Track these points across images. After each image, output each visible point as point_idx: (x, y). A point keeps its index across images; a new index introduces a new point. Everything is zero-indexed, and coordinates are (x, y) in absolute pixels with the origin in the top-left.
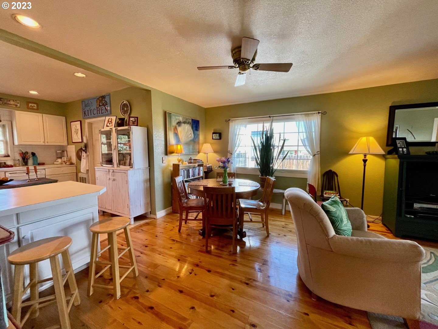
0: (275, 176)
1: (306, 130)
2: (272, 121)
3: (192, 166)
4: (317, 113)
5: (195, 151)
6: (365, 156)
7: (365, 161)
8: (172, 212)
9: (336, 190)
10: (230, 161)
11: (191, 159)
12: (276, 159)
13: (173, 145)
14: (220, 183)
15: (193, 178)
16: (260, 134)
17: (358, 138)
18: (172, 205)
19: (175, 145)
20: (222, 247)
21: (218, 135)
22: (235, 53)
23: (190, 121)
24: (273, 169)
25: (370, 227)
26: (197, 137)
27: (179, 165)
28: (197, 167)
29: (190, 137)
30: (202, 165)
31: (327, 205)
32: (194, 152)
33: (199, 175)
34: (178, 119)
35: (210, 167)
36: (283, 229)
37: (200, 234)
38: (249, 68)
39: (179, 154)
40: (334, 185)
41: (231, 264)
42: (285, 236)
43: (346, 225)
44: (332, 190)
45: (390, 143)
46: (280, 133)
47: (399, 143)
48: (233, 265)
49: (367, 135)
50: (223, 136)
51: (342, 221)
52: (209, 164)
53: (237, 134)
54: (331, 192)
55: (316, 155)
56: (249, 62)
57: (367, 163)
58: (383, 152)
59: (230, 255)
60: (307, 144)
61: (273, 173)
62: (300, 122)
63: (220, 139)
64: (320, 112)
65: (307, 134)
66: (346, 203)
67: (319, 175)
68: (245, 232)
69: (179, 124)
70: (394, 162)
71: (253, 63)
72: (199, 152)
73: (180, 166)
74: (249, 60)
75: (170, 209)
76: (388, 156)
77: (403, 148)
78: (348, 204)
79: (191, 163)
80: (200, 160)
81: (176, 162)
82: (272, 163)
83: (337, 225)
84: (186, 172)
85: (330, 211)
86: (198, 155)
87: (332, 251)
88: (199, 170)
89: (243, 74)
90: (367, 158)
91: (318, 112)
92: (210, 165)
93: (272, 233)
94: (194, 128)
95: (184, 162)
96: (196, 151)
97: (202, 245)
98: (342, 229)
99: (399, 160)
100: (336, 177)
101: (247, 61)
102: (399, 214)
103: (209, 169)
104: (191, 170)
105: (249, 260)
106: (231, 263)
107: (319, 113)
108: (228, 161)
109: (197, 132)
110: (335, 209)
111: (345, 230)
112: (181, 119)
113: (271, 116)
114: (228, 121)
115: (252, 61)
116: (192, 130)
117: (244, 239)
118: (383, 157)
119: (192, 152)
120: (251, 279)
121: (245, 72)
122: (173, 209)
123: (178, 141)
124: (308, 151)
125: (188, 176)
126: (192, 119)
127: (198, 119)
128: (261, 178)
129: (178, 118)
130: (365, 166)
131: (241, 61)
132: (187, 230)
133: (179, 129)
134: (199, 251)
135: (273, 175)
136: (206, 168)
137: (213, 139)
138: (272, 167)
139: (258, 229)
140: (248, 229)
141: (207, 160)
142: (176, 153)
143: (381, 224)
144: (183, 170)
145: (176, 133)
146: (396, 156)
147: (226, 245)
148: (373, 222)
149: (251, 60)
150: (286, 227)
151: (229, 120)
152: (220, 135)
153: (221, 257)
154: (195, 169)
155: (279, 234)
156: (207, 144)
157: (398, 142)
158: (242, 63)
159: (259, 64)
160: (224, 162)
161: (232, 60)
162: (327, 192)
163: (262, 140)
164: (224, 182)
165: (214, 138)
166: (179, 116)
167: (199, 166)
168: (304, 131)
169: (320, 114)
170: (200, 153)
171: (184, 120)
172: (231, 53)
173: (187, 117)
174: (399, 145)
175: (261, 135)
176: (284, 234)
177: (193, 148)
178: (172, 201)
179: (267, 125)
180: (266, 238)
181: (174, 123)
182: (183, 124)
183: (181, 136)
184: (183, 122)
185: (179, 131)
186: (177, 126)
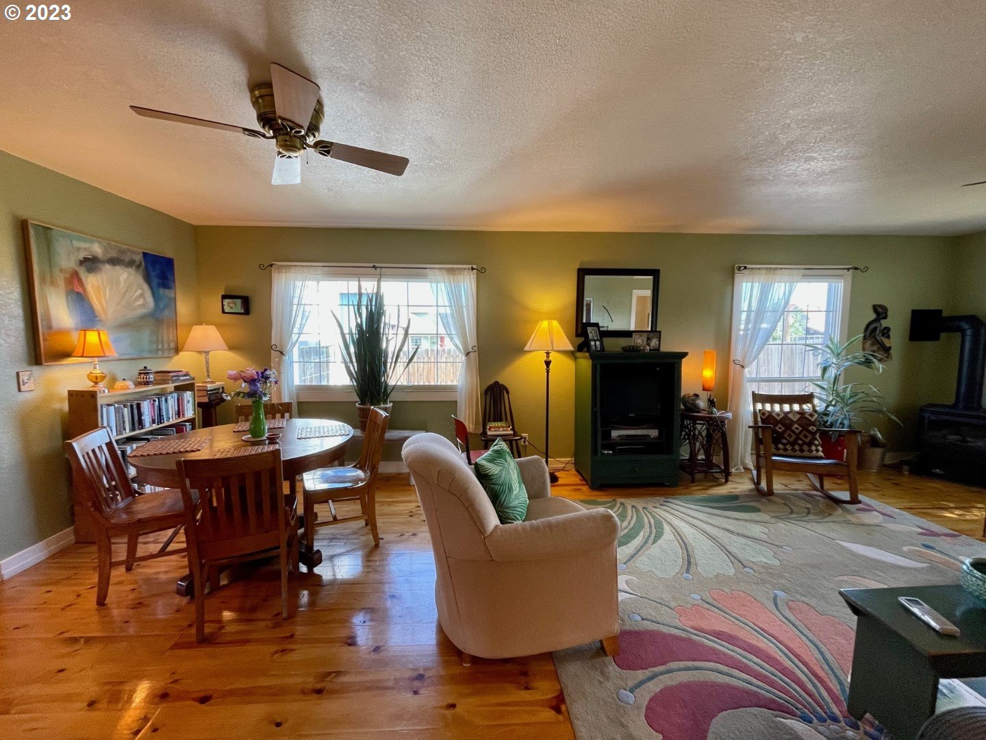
0: (392, 402)
1: (451, 303)
2: (380, 278)
3: (153, 393)
4: (469, 269)
5: (160, 346)
6: (548, 353)
7: (548, 363)
8: (77, 542)
9: (506, 421)
10: (269, 378)
11: (145, 372)
12: (393, 364)
13: (62, 332)
14: (243, 438)
15: (155, 426)
16: (353, 305)
17: (536, 322)
18: (73, 523)
19: (77, 329)
20: (253, 609)
21: (239, 301)
22: (261, 96)
23: (138, 258)
24: (387, 385)
25: (559, 479)
26: (166, 307)
27: (93, 395)
28: (171, 393)
29: (139, 306)
30: (190, 387)
31: (484, 463)
32: (158, 350)
33: (179, 417)
34: (85, 249)
35: (219, 389)
36: (411, 519)
37: (179, 592)
38: (304, 145)
39: (96, 359)
40: (503, 411)
41: (276, 652)
42: (414, 535)
43: (517, 497)
44: (501, 420)
45: (579, 332)
46: (399, 306)
47: (591, 332)
48: (283, 651)
49: (550, 316)
50: (254, 306)
51: (510, 489)
52: (212, 382)
53: (296, 301)
54: (499, 424)
55: (471, 354)
56: (300, 132)
57: (550, 367)
58: (571, 348)
59: (277, 625)
60: (453, 332)
61: (388, 396)
62: (439, 284)
63: (247, 311)
64: (475, 267)
65: (452, 309)
66: (525, 442)
67: (478, 392)
68: (318, 551)
69: (89, 264)
70: (586, 363)
71: (315, 137)
72: (177, 350)
73: (99, 395)
74: (301, 127)
75: (66, 536)
76: (578, 354)
77: (595, 341)
78: (527, 443)
79: (147, 383)
80: (180, 373)
81: (85, 385)
82: (384, 373)
83: (503, 500)
84: (126, 411)
85: (490, 474)
86: (176, 358)
87: (493, 560)
88: (180, 402)
89: (289, 157)
90: (551, 358)
91: (470, 266)
92: (218, 384)
93: (386, 537)
94: (155, 281)
95: (119, 384)
96: (166, 346)
97: (186, 624)
98: (511, 505)
99: (591, 361)
100: (506, 395)
101: (294, 129)
102: (595, 451)
103: (212, 398)
104: (146, 407)
105: (327, 622)
106: (275, 648)
107: (473, 269)
108: (262, 377)
109: (167, 291)
110: (499, 468)
111: (515, 507)
112: (97, 249)
113: (377, 265)
114: (267, 269)
115: (308, 129)
116: (146, 286)
117: (317, 570)
118: (571, 354)
119: (150, 351)
120: (330, 673)
121: (295, 154)
122: (76, 532)
123: (90, 318)
124: (456, 346)
125: (137, 422)
126: (145, 254)
127: (169, 255)
128: (360, 409)
129: (83, 245)
130: (548, 372)
131: (278, 124)
132: (134, 590)
133: (92, 283)
134: (177, 646)
135: (387, 399)
136: (205, 392)
137: (223, 312)
138: (386, 382)
139: (355, 533)
140: (329, 539)
141: (208, 372)
142: (82, 356)
143: (574, 472)
144: (112, 408)
145: (78, 293)
146: (588, 354)
147: (265, 600)
148: (563, 469)
149: (306, 128)
150: (417, 514)
151: (271, 265)
152: (246, 301)
153: (246, 642)
154: (163, 399)
155: (402, 535)
156: (204, 326)
157: (589, 329)
158: (281, 129)
159: (332, 144)
160: (252, 381)
161: (253, 114)
162: (493, 424)
163: (359, 321)
164: (256, 431)
165: (227, 309)
166: (92, 242)
167: (180, 389)
168: (447, 304)
169: (475, 271)
170: (181, 354)
171: (113, 254)
172: (249, 95)
173: (125, 247)
174: (590, 336)
175: (356, 307)
176: (412, 530)
177: (155, 338)
178: (72, 507)
179: (369, 286)
180: (374, 550)
181: (66, 260)
182: (108, 267)
183: (101, 303)
184: (105, 258)
185: (93, 286)
186: (82, 272)
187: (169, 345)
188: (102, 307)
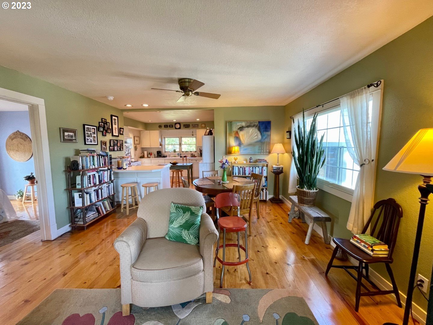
4: (365, 88)
5: (262, 151)
11: (251, 159)
13: (232, 147)
21: (289, 133)
23: (257, 124)
26: (266, 138)
29: (256, 138)
32: (261, 152)
34: (240, 125)
35: (280, 168)
52: (279, 165)
63: (290, 137)
69: (241, 129)
72: (270, 153)
79: (250, 162)
80: (263, 160)
86: (270, 155)
88: (262, 170)
92: (281, 166)
94: (262, 130)
107: (368, 86)
109: (267, 132)
112: (244, 124)
116: (259, 132)
119: (258, 153)
123: (240, 143)
126: (259, 122)
127: (269, 120)
130: (423, 203)
137: (287, 138)
141: (278, 161)
144: (237, 167)
145: (237, 137)
156: (278, 144)
166: (243, 122)
171: (248, 124)
173: (252, 121)
177: (260, 148)
181: (235, 129)
182: (246, 128)
183: (243, 139)
184: (245, 126)
185: (241, 134)
186: (239, 131)
187: (266, 151)
188: (244, 140)
